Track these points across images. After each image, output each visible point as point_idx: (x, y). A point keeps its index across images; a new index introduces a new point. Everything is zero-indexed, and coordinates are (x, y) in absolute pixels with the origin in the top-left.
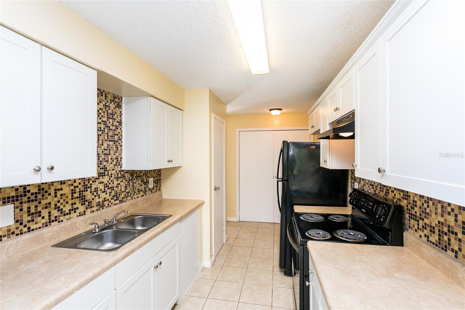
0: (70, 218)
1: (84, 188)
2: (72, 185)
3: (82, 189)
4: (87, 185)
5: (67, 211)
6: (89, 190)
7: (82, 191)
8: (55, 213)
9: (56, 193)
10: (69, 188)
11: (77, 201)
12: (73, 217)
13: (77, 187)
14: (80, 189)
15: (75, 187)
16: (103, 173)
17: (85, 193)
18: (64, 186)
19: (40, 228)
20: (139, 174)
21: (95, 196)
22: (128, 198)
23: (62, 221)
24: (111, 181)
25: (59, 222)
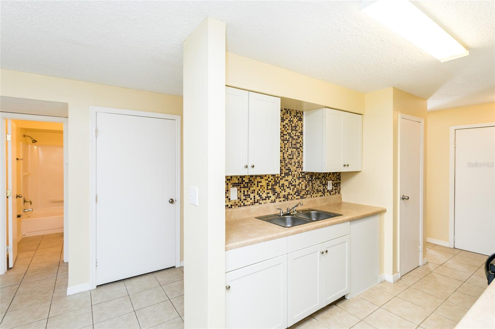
0: (266, 203)
1: (275, 183)
2: (267, 180)
3: (274, 183)
4: (276, 181)
5: (264, 198)
6: (278, 184)
7: (273, 185)
8: (257, 197)
9: (258, 184)
10: (266, 182)
11: (270, 191)
12: (267, 203)
13: (270, 181)
14: (272, 183)
15: (269, 181)
16: (288, 173)
17: (275, 187)
18: (262, 180)
19: (249, 205)
20: (318, 177)
21: (282, 190)
22: (308, 195)
23: (261, 203)
24: (294, 180)
25: (259, 204)
